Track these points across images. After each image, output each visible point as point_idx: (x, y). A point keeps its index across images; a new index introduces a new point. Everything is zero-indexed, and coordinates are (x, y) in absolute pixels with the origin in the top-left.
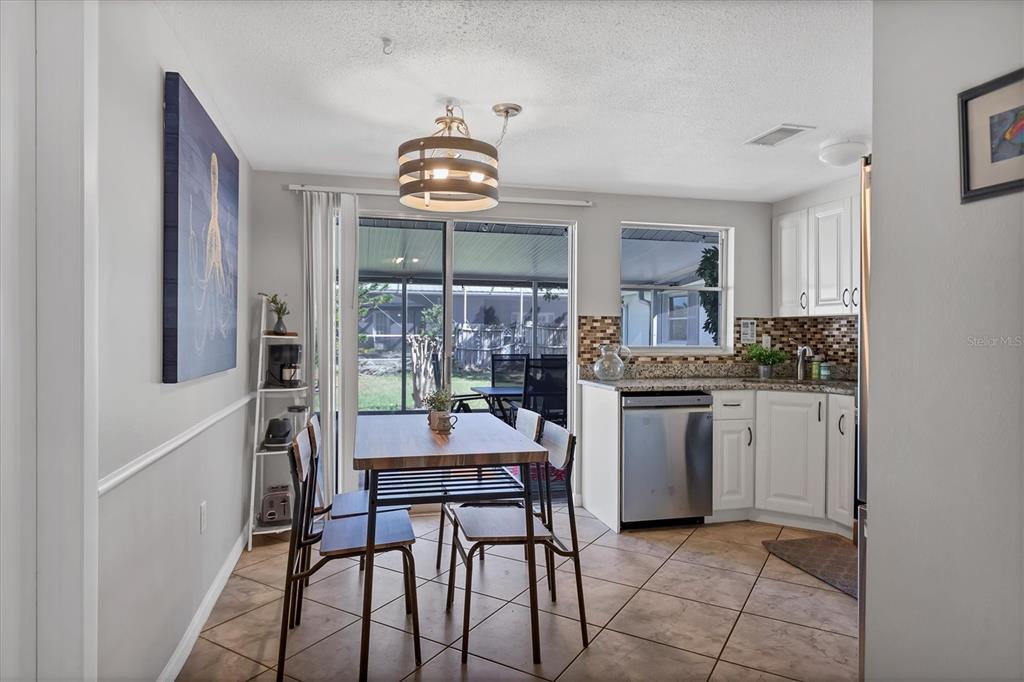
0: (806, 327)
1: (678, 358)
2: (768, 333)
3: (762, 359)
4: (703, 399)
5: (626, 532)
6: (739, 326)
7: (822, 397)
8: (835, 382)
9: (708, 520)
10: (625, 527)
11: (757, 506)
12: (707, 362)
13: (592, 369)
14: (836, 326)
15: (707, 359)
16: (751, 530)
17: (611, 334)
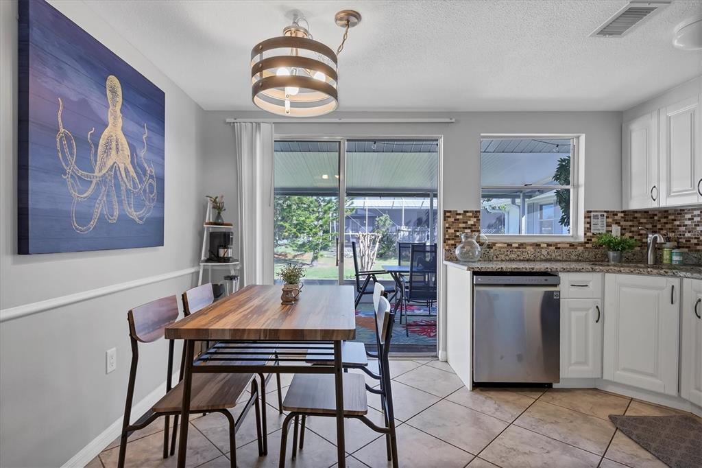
0: (656, 218)
1: (532, 245)
2: (618, 223)
3: (612, 245)
4: (550, 280)
5: (478, 389)
6: (589, 217)
7: (675, 282)
8: (689, 268)
9: (555, 386)
10: (476, 386)
11: (605, 377)
12: (559, 248)
13: (454, 252)
14: (688, 216)
15: (559, 246)
16: (599, 399)
17: (472, 225)
